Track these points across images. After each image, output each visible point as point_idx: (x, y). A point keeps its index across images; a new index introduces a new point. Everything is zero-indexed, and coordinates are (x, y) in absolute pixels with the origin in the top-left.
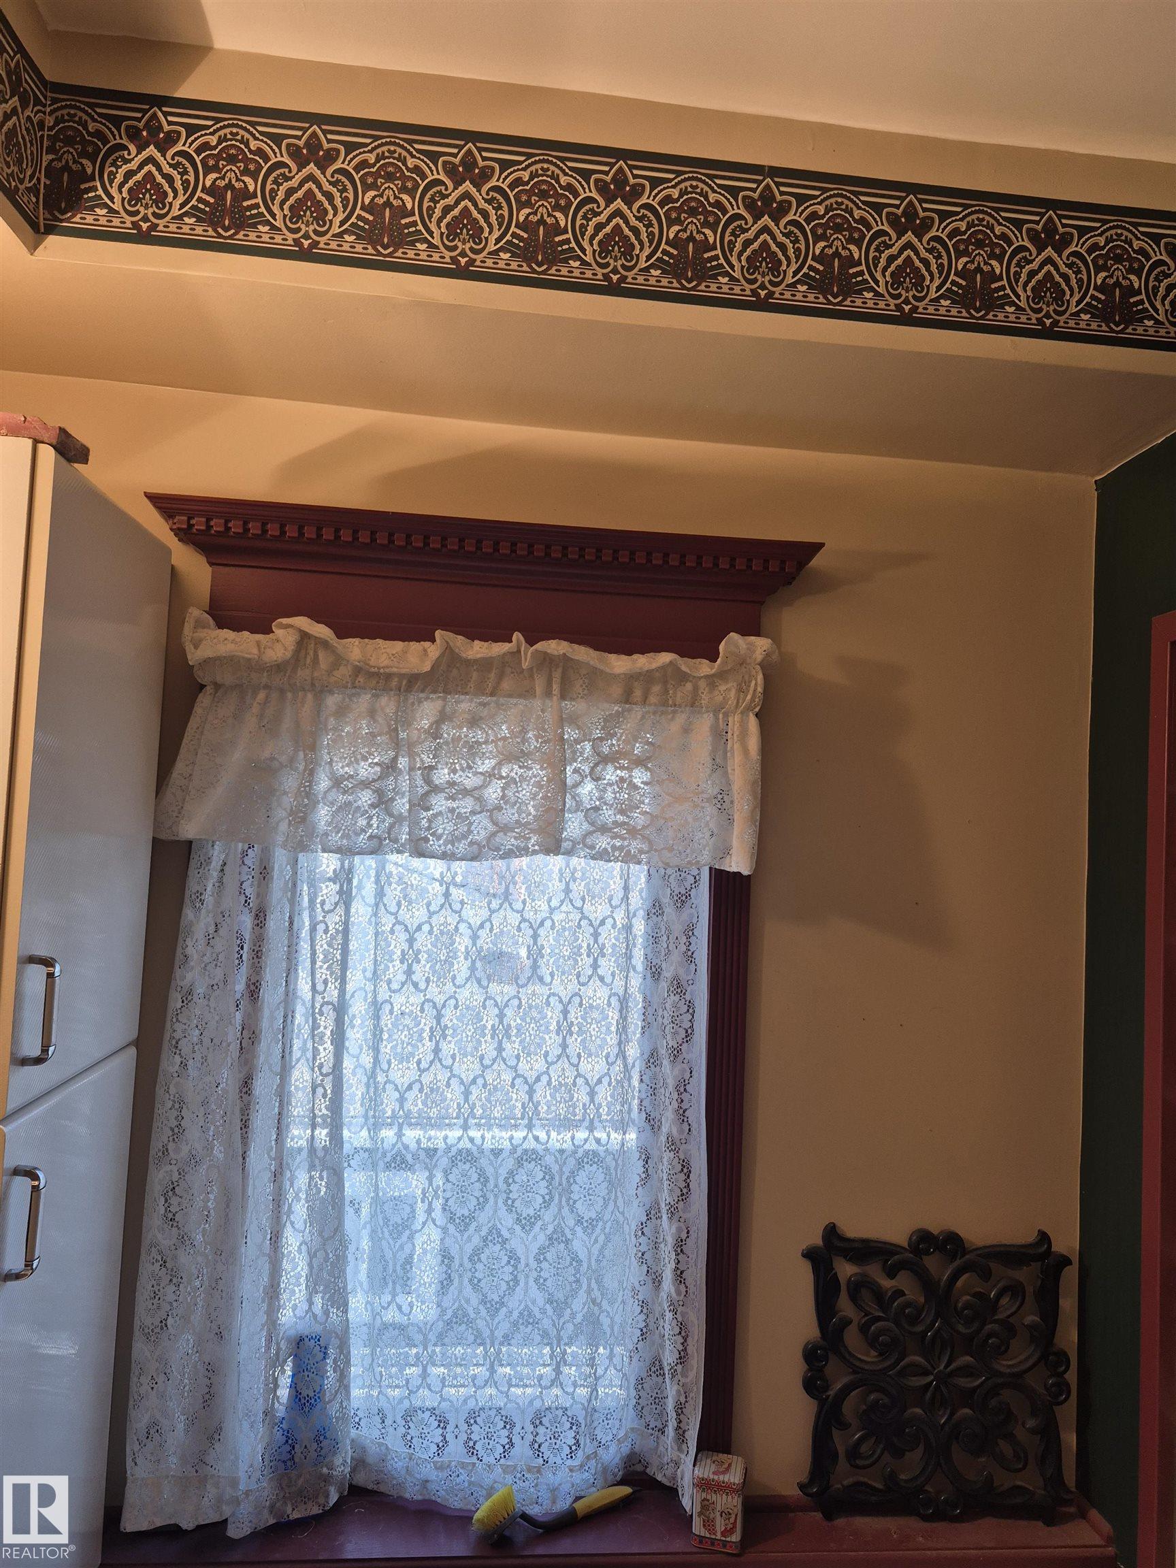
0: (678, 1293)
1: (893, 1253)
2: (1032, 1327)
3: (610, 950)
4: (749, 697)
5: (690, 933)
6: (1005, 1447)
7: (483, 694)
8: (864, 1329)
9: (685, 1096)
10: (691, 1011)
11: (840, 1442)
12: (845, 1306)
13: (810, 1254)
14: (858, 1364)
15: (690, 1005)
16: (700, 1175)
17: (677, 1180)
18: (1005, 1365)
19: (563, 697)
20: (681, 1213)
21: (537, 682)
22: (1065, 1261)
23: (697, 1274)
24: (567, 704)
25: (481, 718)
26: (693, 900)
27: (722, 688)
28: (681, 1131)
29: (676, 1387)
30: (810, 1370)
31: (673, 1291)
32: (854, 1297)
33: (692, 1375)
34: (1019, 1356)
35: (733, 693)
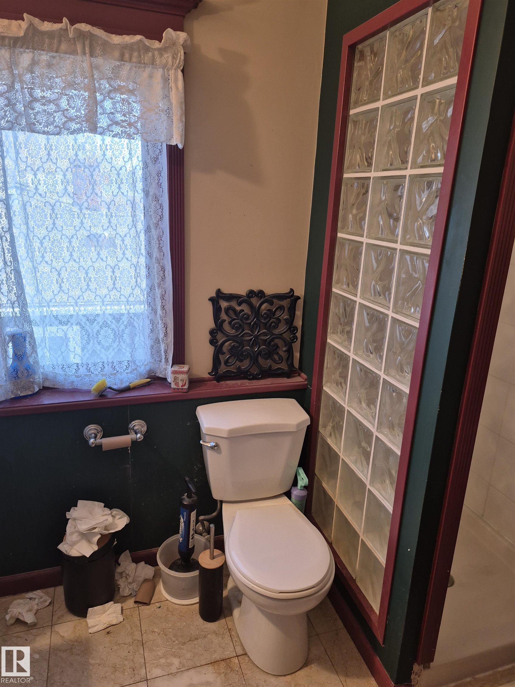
0: (163, 313)
1: (240, 298)
2: (286, 320)
3: (125, 181)
4: (178, 61)
5: (159, 175)
6: (276, 357)
7: (52, 51)
8: (230, 323)
9: (161, 242)
10: (161, 208)
11: (222, 358)
12: (223, 316)
13: (211, 299)
14: (227, 334)
15: (161, 206)
16: (169, 272)
17: (160, 274)
18: (276, 332)
19: (91, 55)
20: (162, 285)
21: (78, 46)
22: (299, 298)
23: (170, 306)
24: (93, 60)
25: (53, 64)
26: (160, 160)
27: (166, 56)
28: (160, 255)
29: (164, 345)
30: (212, 337)
31: (161, 313)
32: (227, 313)
33: (169, 340)
34: (282, 328)
35: (170, 58)
